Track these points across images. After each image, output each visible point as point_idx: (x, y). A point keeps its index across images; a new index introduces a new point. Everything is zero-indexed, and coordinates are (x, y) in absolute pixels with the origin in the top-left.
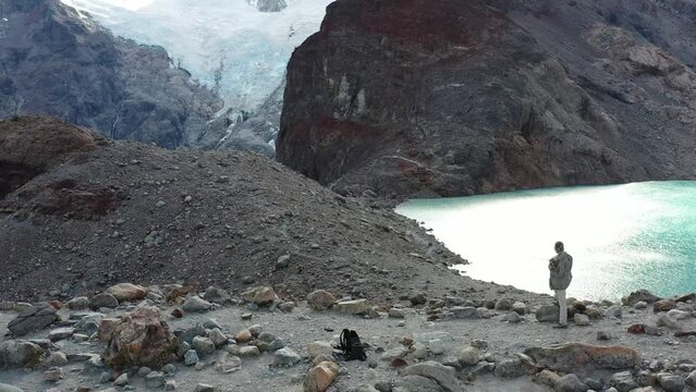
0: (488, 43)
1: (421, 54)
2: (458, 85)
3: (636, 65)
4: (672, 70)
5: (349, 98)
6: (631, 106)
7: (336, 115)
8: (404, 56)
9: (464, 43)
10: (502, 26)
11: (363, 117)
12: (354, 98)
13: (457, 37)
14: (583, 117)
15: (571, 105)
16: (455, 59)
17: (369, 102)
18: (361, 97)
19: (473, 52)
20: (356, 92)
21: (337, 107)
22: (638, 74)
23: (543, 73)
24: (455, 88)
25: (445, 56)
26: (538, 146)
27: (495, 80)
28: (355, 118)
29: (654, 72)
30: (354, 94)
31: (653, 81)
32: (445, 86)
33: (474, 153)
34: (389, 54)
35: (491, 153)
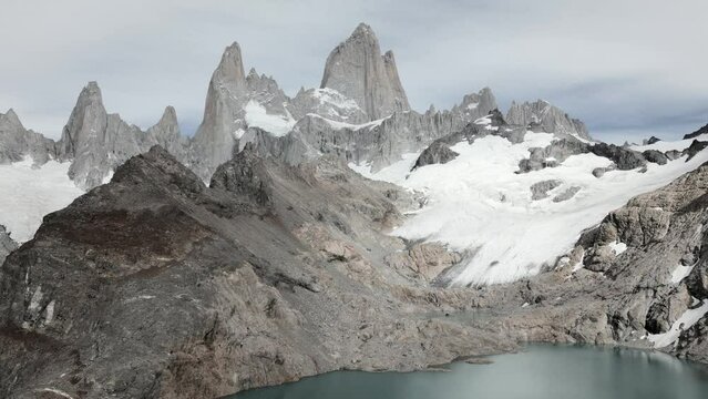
0: (189, 254)
1: (122, 265)
2: (149, 297)
3: (329, 254)
4: (353, 257)
5: (40, 308)
6: (315, 295)
7: (26, 325)
8: (105, 268)
9: (168, 254)
10: (207, 238)
11: (49, 329)
12: (44, 308)
13: (159, 251)
14: (269, 315)
15: (259, 305)
16: (154, 270)
17: (58, 315)
18: (50, 308)
19: (174, 263)
20: (47, 303)
21: (27, 317)
22: (330, 261)
23: (237, 279)
24: (145, 300)
25: (148, 267)
26: (219, 352)
27: (187, 291)
28: (41, 330)
29: (341, 259)
30: (44, 305)
31: (340, 266)
32: (136, 299)
33: (139, 378)
34: (92, 265)
35: (158, 375)
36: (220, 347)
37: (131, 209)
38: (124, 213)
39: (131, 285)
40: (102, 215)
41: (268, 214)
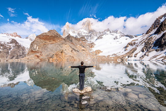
1: (48, 42)
6: (79, 52)
7: (34, 50)
8: (45, 42)
11: (38, 50)
13: (54, 41)
15: (70, 50)
16: (53, 43)
17: (39, 48)
18: (37, 47)
19: (56, 42)
23: (66, 46)
26: (63, 55)
27: (58, 46)
28: (36, 51)
29: (84, 50)
30: (36, 47)
31: (84, 51)
32: (50, 46)
33: (50, 54)
34: (43, 42)
35: (53, 55)
36: (64, 54)
37: (49, 35)
38: (48, 36)
39: (50, 45)
40: (45, 36)
41: (72, 43)
